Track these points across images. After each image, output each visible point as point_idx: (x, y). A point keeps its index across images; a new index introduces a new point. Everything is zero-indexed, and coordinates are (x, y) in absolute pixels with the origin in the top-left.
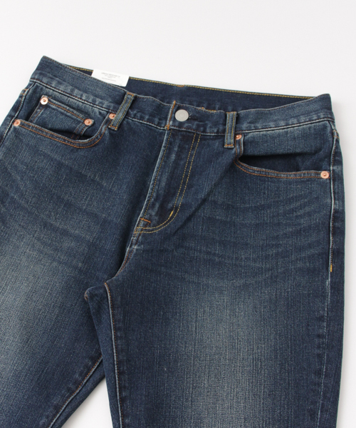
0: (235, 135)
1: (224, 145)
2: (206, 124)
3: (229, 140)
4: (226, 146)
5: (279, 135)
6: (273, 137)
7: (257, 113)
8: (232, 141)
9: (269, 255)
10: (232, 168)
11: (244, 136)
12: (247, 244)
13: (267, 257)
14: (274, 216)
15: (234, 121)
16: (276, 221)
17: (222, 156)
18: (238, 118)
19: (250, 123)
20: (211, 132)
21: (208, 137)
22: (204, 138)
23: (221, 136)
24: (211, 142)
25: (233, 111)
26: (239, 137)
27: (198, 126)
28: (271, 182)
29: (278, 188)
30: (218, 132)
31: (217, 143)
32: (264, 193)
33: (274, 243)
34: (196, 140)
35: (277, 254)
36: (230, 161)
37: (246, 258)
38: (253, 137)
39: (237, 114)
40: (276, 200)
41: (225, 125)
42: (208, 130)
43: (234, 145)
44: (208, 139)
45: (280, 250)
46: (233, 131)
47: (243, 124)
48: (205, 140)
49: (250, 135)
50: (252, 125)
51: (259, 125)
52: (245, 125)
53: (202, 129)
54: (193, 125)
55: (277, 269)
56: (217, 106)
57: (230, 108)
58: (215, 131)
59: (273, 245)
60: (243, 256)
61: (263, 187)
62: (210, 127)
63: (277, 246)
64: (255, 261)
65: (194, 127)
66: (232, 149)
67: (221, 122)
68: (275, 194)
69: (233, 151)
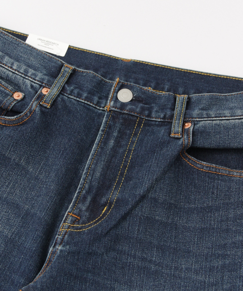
0: (184, 122)
1: (170, 134)
2: (152, 108)
3: (176, 128)
4: (172, 135)
5: (234, 126)
6: (227, 128)
7: (211, 98)
8: (180, 129)
9: (214, 267)
10: (177, 161)
11: (194, 125)
12: (189, 252)
13: (211, 269)
14: (222, 221)
15: (184, 106)
16: (224, 227)
17: (167, 147)
18: (189, 103)
19: (202, 109)
20: (157, 117)
21: (153, 123)
22: (148, 124)
23: (167, 122)
24: (156, 129)
25: (184, 93)
26: (188, 125)
27: (143, 109)
28: (221, 180)
29: (229, 188)
30: (164, 118)
31: (163, 131)
32: (213, 193)
33: (220, 252)
34: (139, 125)
35: (224, 266)
36: (175, 153)
37: (186, 269)
38: (205, 127)
39: (189, 98)
40: (227, 201)
41: (173, 109)
42: (153, 115)
43: (182, 135)
44: (152, 125)
45: (227, 262)
46: (182, 118)
47: (194, 110)
48: (149, 125)
49: (201, 124)
50: (205, 112)
51: (212, 113)
52: (196, 112)
53: (147, 112)
54: (137, 107)
55: (222, 284)
56: (167, 87)
57: (181, 90)
58: (162, 116)
59: (219, 255)
60: (183, 266)
61: (211, 186)
62: (156, 111)
63: (224, 256)
64: (197, 272)
65: (138, 110)
66: (179, 139)
67: (169, 106)
68: (225, 195)
69: (180, 142)
